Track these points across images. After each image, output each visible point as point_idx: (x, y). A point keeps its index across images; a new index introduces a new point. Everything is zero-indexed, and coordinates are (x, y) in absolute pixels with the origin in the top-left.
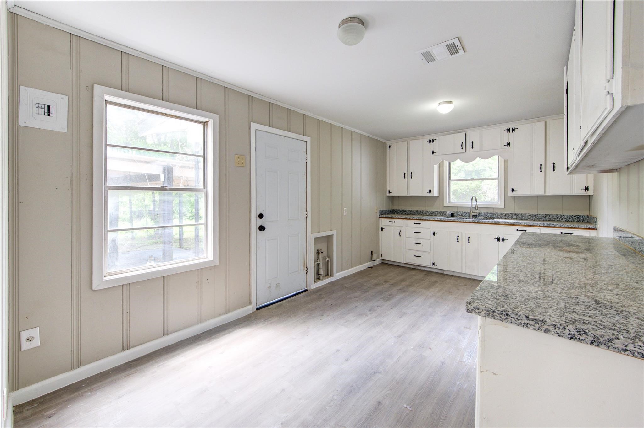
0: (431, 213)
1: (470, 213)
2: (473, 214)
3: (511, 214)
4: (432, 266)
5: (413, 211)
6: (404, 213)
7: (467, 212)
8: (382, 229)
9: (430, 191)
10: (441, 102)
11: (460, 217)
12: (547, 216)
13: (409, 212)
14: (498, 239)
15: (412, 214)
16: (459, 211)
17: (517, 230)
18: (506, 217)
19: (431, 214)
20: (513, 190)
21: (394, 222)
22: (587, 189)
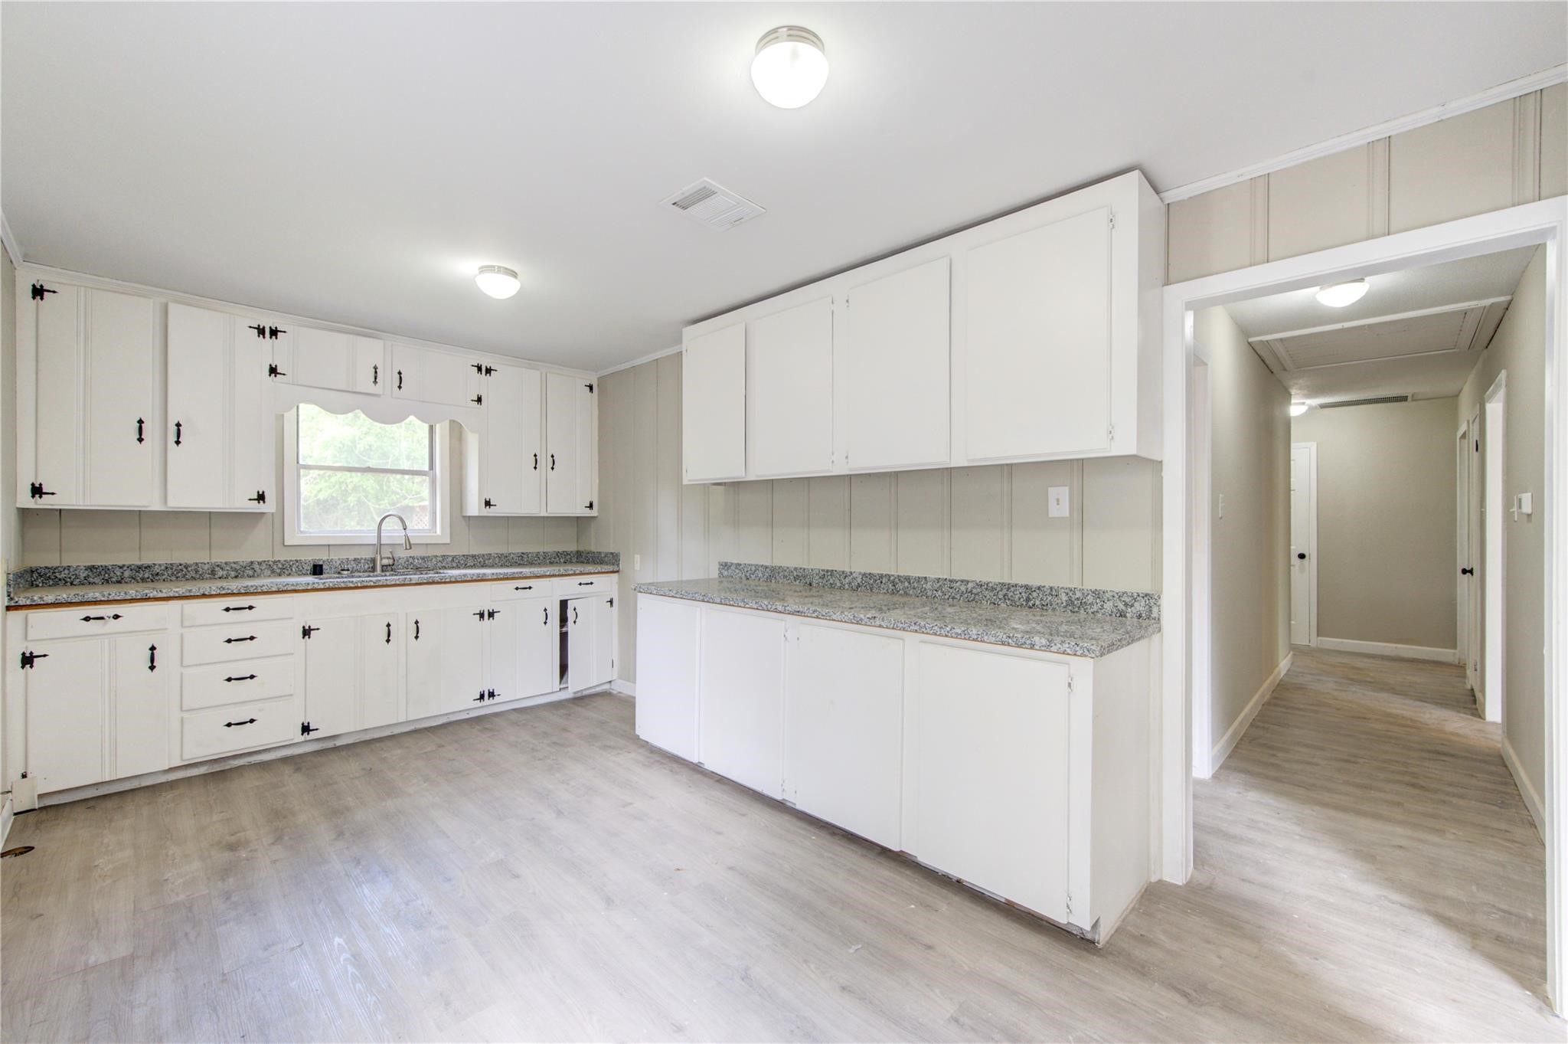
0: (236, 570)
1: (373, 561)
2: (385, 562)
3: (464, 556)
4: (299, 738)
5: (148, 567)
7: (359, 557)
8: (28, 660)
9: (260, 497)
10: (494, 264)
11: (346, 572)
12: (525, 556)
13: (127, 574)
14: (482, 615)
15: (143, 580)
16: (336, 556)
17: (517, 589)
18: (455, 565)
19: (233, 574)
20: (488, 503)
21: (116, 617)
22: (591, 506)
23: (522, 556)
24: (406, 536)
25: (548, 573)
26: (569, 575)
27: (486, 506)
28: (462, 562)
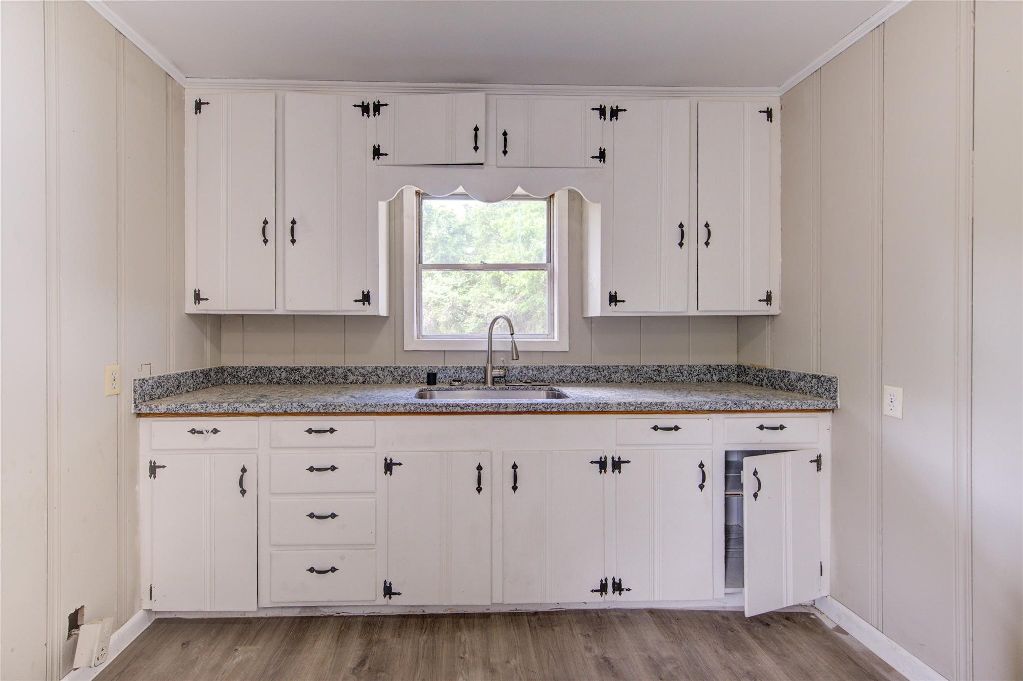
0: (363, 376)
1: (485, 370)
2: (496, 373)
3: (585, 367)
4: (382, 600)
5: (298, 370)
6: (264, 381)
7: (472, 366)
8: (153, 469)
9: (366, 298)
11: (456, 384)
12: (662, 370)
13: (283, 375)
14: (603, 465)
15: (294, 382)
16: (452, 363)
17: (656, 428)
18: (574, 379)
19: (361, 379)
20: (613, 299)
21: (215, 431)
22: (768, 299)
23: (659, 370)
24: (513, 343)
25: (707, 408)
26: (742, 412)
27: (611, 302)
28: (583, 375)
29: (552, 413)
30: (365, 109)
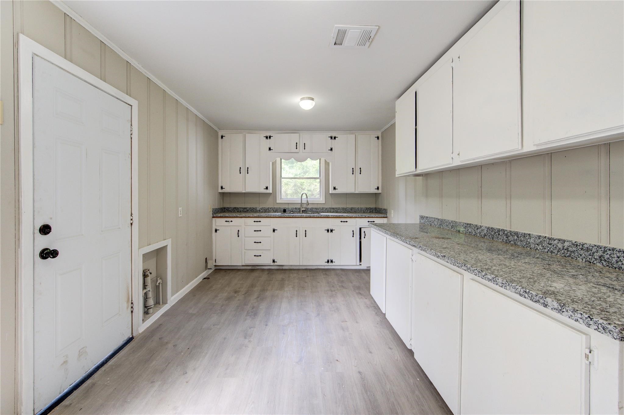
0: (265, 210)
1: (300, 209)
2: (303, 209)
3: (330, 208)
4: (272, 264)
5: (246, 208)
6: (236, 211)
7: (297, 207)
8: (216, 231)
9: (267, 188)
11: (292, 212)
13: (242, 210)
14: (328, 231)
15: (245, 212)
16: (290, 207)
17: (341, 222)
18: (327, 211)
19: (264, 211)
20: (335, 188)
21: (231, 221)
22: (378, 188)
23: (352, 209)
24: (307, 200)
25: (354, 216)
27: (334, 189)
28: (329, 210)
29: (315, 218)
30: (267, 137)
